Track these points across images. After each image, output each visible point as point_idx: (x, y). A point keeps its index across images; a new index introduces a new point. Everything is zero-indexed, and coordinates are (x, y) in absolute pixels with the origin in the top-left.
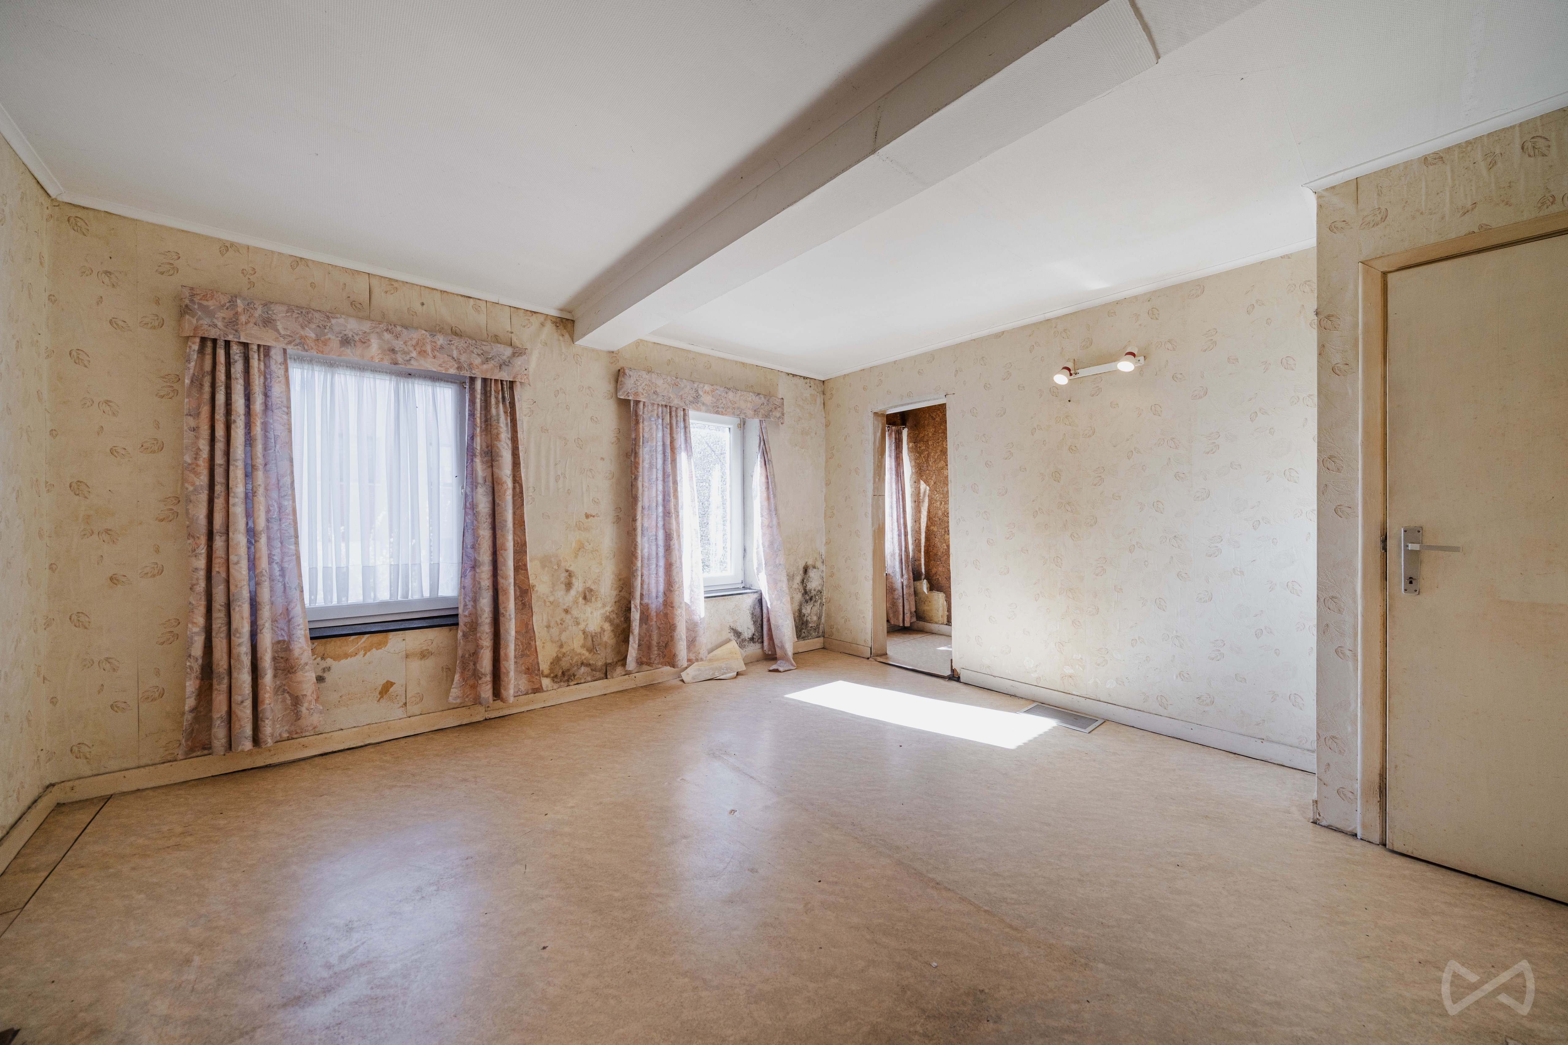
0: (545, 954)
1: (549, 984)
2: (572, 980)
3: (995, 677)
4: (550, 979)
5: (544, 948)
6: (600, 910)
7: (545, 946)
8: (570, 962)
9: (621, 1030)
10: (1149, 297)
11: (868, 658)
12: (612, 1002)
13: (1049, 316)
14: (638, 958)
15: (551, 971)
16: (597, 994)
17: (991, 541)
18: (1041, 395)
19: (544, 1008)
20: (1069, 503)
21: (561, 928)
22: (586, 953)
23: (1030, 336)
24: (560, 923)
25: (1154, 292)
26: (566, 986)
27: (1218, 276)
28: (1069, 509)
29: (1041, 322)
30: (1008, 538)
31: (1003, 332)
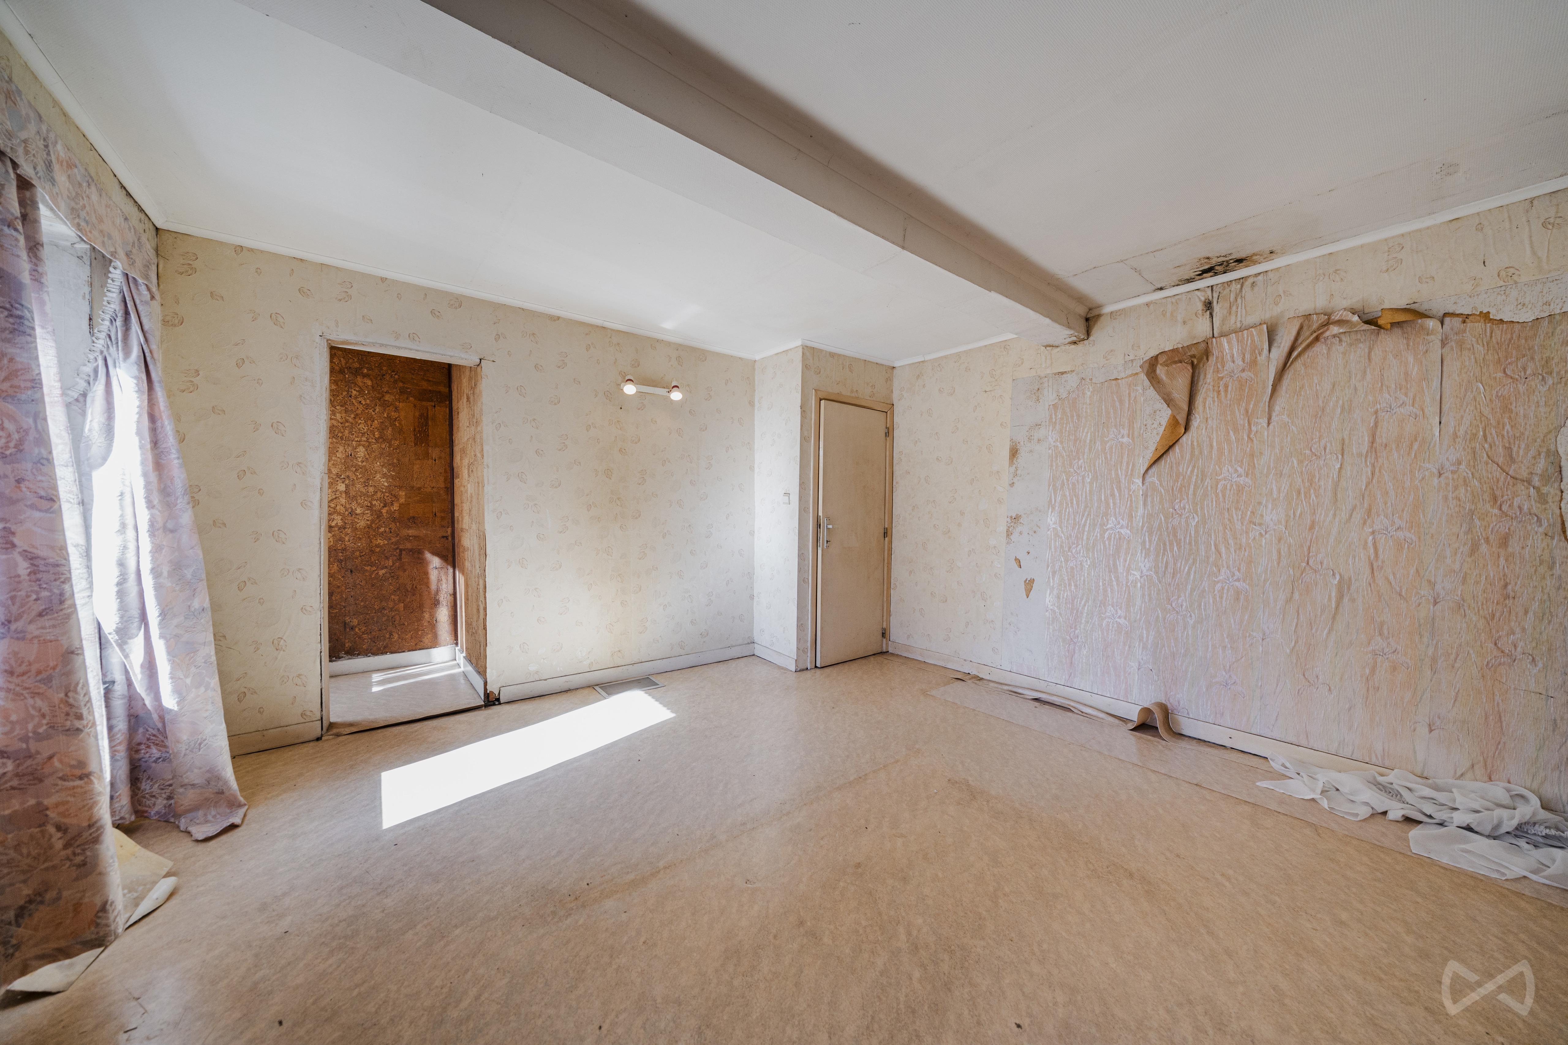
0: (1025, 1022)
1: (1055, 1004)
2: (1042, 984)
3: (546, 680)
4: (1051, 1005)
5: (1019, 1026)
6: (945, 985)
7: (1016, 1026)
8: (1024, 993)
9: (1064, 934)
10: (679, 347)
11: (318, 739)
12: (1045, 946)
13: (607, 324)
14: (994, 936)
15: (1042, 1007)
16: (1044, 959)
17: (542, 536)
18: (596, 396)
19: (1079, 998)
20: (619, 499)
21: (985, 1019)
22: (1007, 981)
23: (587, 334)
24: (979, 1023)
25: (680, 345)
26: (1050, 987)
27: (717, 354)
28: (619, 504)
29: (598, 326)
30: (561, 532)
31: (559, 318)
